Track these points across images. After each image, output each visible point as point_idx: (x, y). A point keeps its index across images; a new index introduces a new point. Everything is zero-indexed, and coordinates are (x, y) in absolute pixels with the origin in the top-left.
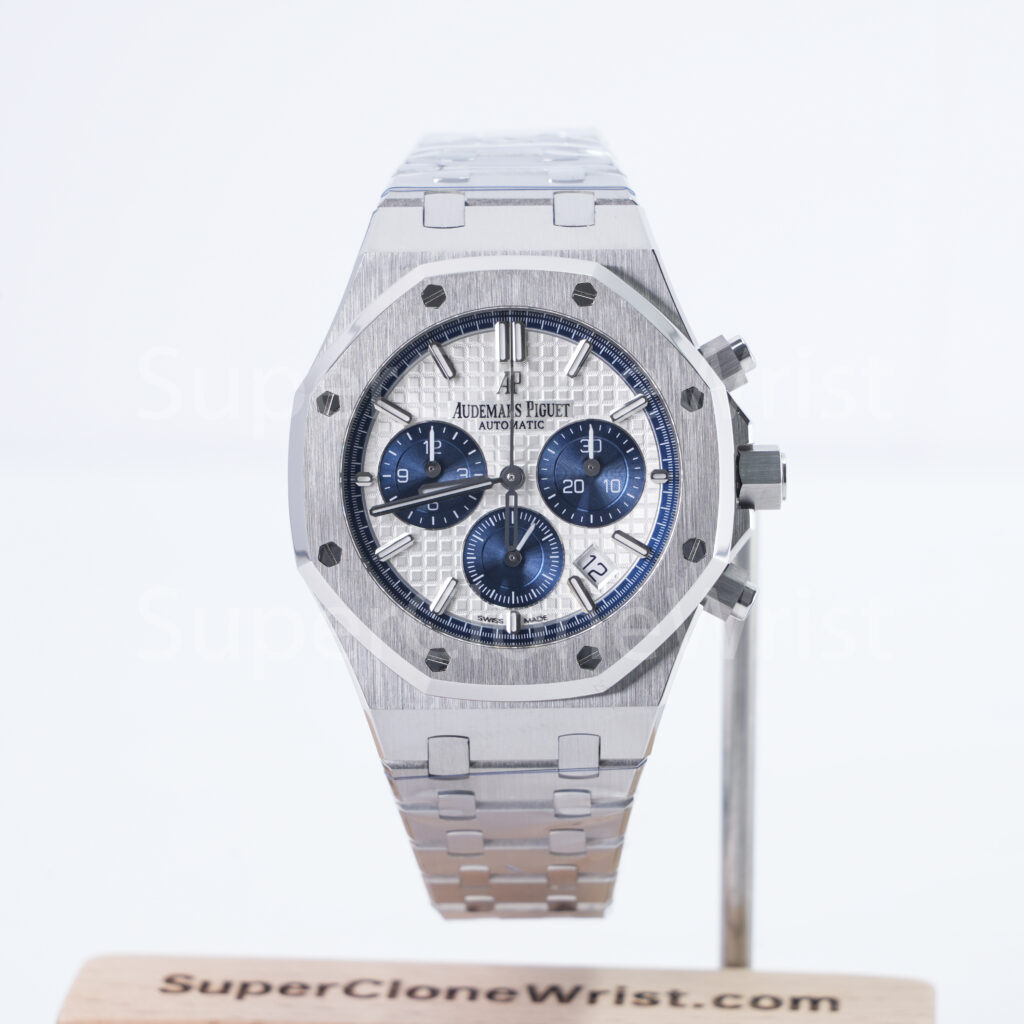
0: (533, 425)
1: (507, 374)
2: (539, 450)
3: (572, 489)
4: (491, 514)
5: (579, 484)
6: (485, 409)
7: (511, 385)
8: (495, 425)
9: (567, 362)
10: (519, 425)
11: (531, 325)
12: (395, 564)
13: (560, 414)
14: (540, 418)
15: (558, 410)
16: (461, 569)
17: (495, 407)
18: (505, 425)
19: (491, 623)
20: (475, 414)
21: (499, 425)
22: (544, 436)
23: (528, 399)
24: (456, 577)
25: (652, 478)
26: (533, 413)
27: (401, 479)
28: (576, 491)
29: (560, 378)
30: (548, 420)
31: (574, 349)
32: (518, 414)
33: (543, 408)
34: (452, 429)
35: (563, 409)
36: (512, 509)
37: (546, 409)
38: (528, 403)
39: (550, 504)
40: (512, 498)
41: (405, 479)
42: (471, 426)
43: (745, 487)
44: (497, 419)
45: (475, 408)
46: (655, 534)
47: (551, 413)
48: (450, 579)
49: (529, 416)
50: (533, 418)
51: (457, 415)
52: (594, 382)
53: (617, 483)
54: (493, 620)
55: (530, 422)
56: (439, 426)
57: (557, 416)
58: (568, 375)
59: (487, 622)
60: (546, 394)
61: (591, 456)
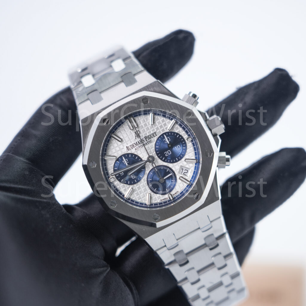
0: (149, 143)
1: (135, 132)
2: (154, 148)
3: (168, 154)
4: (150, 172)
5: (169, 152)
6: (134, 145)
7: (138, 135)
8: (139, 148)
9: (149, 121)
10: (145, 144)
11: (135, 116)
12: (131, 197)
13: (154, 136)
14: (150, 140)
15: (154, 135)
16: (150, 190)
17: (136, 143)
18: (142, 146)
19: (165, 200)
20: (132, 147)
21: (140, 147)
22: (153, 144)
23: (144, 136)
24: (149, 193)
25: (188, 140)
26: (147, 139)
27: (122, 174)
28: (169, 154)
29: (150, 126)
30: (152, 139)
31: (150, 117)
32: (143, 141)
33: (149, 137)
34: (128, 154)
35: (155, 134)
36: (155, 167)
37: (150, 136)
38: (145, 137)
39: (164, 161)
40: (154, 164)
41: (123, 174)
42: (133, 151)
43: (213, 131)
44: (139, 146)
45: (131, 146)
46: (196, 155)
47: (152, 137)
48: (148, 194)
49: (147, 140)
50: (148, 141)
51: (128, 150)
52: (159, 123)
53: (179, 146)
54: (165, 199)
55: (148, 142)
56: (124, 155)
57: (154, 137)
58: (152, 125)
59: (163, 200)
60: (148, 133)
61: (169, 143)
